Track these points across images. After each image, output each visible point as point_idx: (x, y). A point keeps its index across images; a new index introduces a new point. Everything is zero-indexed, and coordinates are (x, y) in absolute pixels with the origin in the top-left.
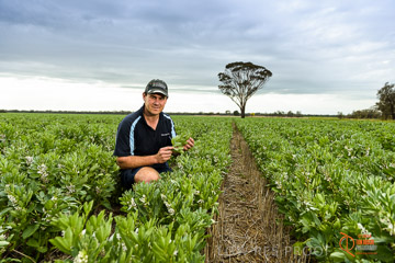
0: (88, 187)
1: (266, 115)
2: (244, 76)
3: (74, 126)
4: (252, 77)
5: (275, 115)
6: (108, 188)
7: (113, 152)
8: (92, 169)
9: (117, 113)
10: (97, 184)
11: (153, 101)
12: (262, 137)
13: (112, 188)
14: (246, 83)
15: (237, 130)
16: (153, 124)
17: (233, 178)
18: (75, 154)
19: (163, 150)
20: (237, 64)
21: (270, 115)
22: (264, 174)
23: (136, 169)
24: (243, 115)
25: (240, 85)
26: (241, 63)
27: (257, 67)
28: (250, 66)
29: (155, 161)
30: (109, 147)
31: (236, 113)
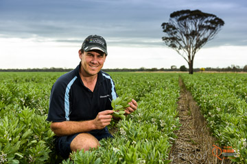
0: (21, 156)
1: (218, 70)
2: (191, 27)
3: (2, 87)
4: (201, 27)
5: (229, 69)
6: (42, 156)
7: (46, 116)
8: (25, 135)
9: (47, 70)
10: (30, 152)
11: (90, 59)
12: (214, 96)
13: (47, 157)
14: (194, 34)
15: (185, 89)
16: (91, 85)
17: (182, 144)
18: (6, 118)
19: (101, 115)
20: (183, 12)
21: (223, 70)
22: (217, 140)
23: (72, 136)
24: (191, 71)
25: (187, 36)
26: (188, 11)
27: (207, 15)
28: (198, 14)
29: (93, 127)
30: (41, 110)
31: (183, 69)
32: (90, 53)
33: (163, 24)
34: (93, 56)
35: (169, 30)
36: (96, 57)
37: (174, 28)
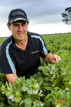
32: (16, 24)
33: (62, 14)
34: (18, 25)
35: (65, 16)
36: (20, 26)
37: (67, 15)
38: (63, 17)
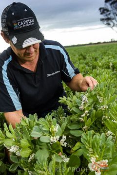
33: (100, 9)
35: (104, 13)
37: (108, 11)
38: (101, 14)
